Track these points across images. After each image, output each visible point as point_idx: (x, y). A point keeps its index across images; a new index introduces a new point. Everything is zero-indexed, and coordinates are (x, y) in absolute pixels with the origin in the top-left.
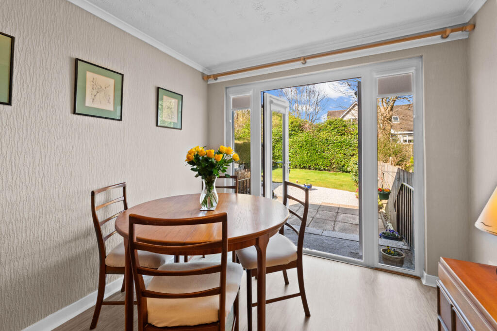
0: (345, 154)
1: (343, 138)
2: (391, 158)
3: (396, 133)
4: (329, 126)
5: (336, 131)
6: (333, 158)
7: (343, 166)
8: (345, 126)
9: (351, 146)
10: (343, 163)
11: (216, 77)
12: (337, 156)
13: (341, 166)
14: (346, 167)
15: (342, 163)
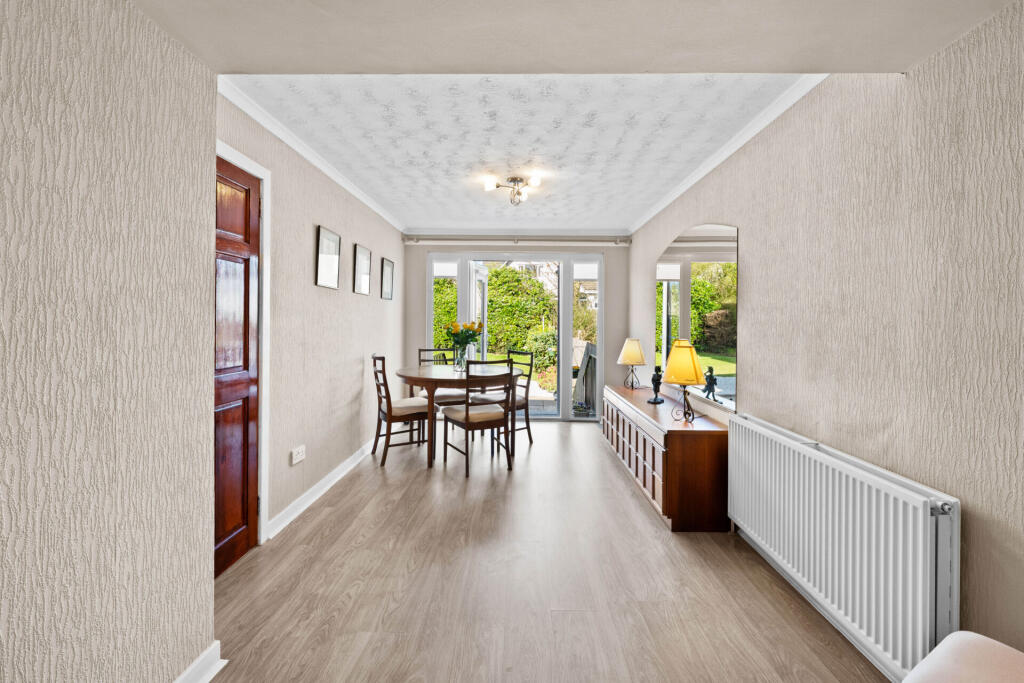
0: (517, 326)
1: (515, 300)
2: (580, 331)
3: (587, 292)
4: (494, 279)
5: (505, 287)
6: (500, 332)
7: (515, 344)
8: (518, 281)
9: (526, 312)
10: (515, 338)
11: (419, 238)
12: (506, 327)
13: (512, 344)
14: (519, 345)
15: (514, 340)
